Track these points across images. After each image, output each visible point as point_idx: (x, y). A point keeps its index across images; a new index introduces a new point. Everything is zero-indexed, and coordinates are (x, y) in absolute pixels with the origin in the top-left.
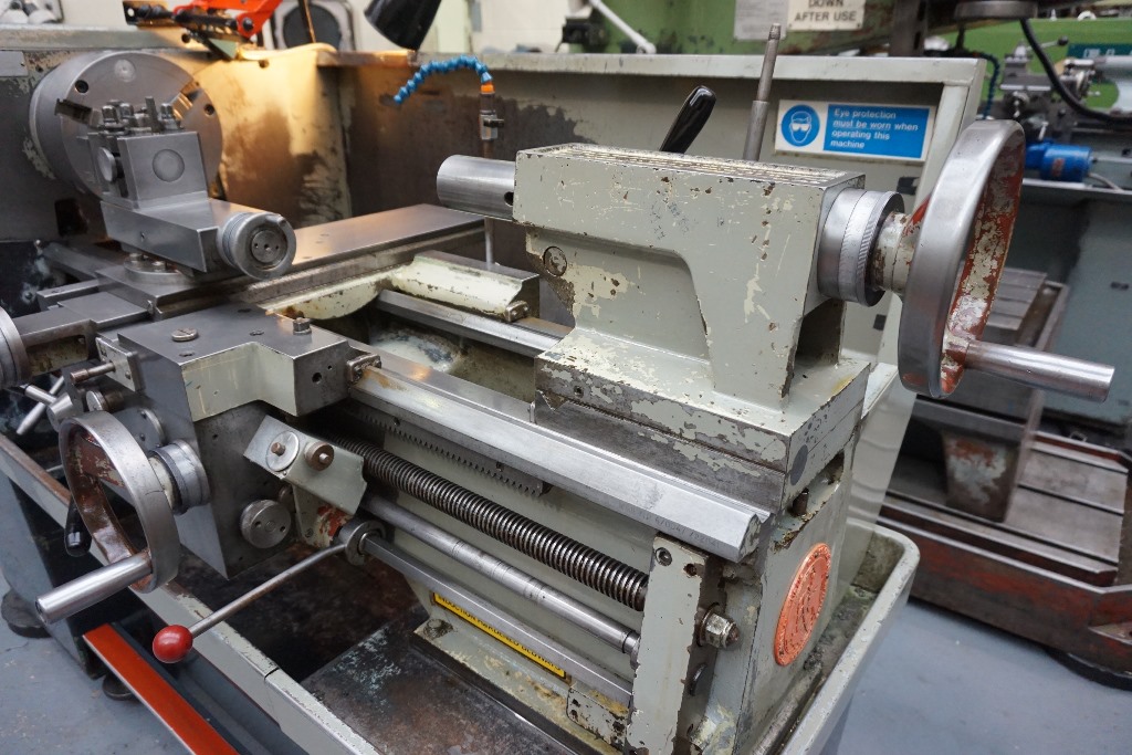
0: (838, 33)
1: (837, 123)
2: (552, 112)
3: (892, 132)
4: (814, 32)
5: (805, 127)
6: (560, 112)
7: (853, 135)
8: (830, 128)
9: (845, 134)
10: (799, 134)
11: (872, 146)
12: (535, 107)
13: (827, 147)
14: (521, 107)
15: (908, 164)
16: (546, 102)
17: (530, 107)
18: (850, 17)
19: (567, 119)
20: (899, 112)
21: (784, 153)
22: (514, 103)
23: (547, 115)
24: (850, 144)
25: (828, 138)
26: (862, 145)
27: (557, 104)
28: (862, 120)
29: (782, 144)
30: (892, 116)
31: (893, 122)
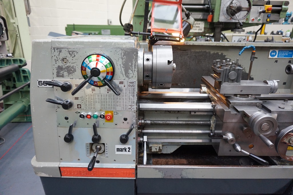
0: (199, 33)
1: (280, 53)
2: (220, 54)
3: (288, 54)
4: (194, 32)
5: (274, 54)
6: (222, 54)
7: (282, 55)
8: (278, 54)
9: (281, 55)
10: (273, 55)
11: (285, 56)
12: (215, 53)
13: (278, 57)
14: (211, 53)
15: (290, 58)
16: (218, 52)
17: (214, 53)
18: (201, 30)
19: (224, 55)
20: (290, 51)
21: (270, 58)
22: (210, 52)
23: (219, 54)
24: (282, 56)
25: (278, 55)
26: (283, 56)
27: (222, 52)
28: (284, 52)
29: (270, 57)
30: (288, 51)
31: (288, 52)
